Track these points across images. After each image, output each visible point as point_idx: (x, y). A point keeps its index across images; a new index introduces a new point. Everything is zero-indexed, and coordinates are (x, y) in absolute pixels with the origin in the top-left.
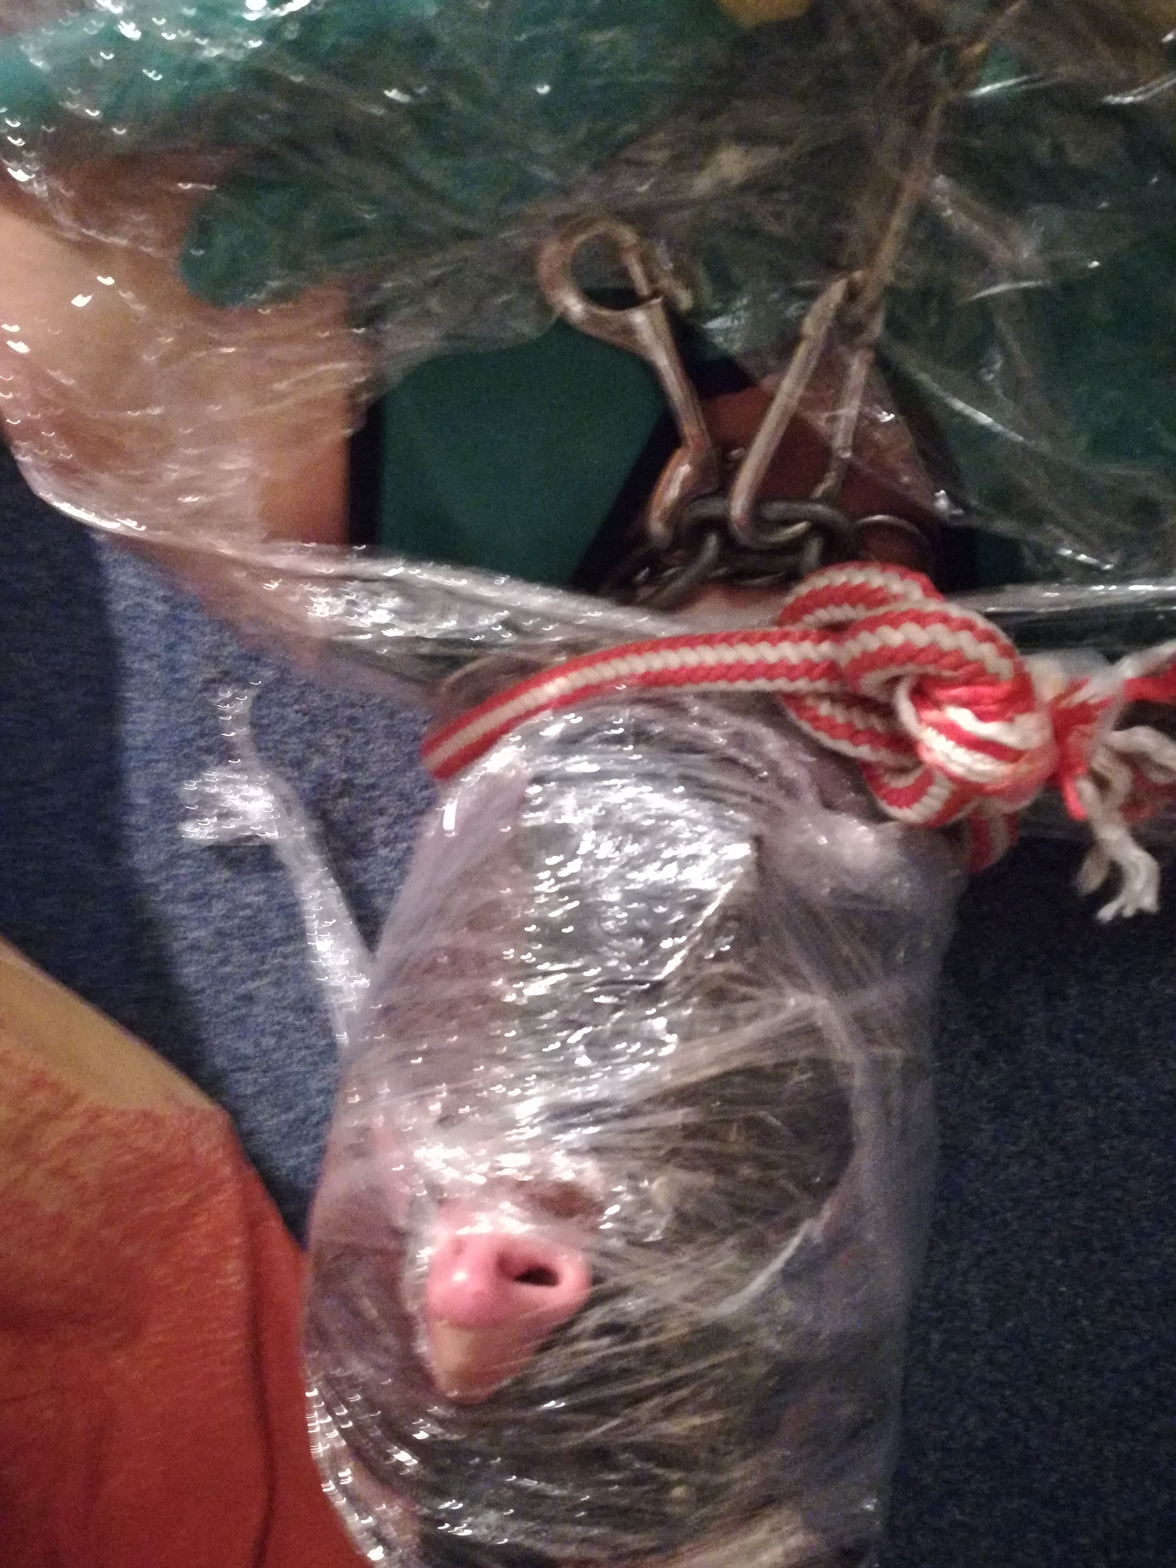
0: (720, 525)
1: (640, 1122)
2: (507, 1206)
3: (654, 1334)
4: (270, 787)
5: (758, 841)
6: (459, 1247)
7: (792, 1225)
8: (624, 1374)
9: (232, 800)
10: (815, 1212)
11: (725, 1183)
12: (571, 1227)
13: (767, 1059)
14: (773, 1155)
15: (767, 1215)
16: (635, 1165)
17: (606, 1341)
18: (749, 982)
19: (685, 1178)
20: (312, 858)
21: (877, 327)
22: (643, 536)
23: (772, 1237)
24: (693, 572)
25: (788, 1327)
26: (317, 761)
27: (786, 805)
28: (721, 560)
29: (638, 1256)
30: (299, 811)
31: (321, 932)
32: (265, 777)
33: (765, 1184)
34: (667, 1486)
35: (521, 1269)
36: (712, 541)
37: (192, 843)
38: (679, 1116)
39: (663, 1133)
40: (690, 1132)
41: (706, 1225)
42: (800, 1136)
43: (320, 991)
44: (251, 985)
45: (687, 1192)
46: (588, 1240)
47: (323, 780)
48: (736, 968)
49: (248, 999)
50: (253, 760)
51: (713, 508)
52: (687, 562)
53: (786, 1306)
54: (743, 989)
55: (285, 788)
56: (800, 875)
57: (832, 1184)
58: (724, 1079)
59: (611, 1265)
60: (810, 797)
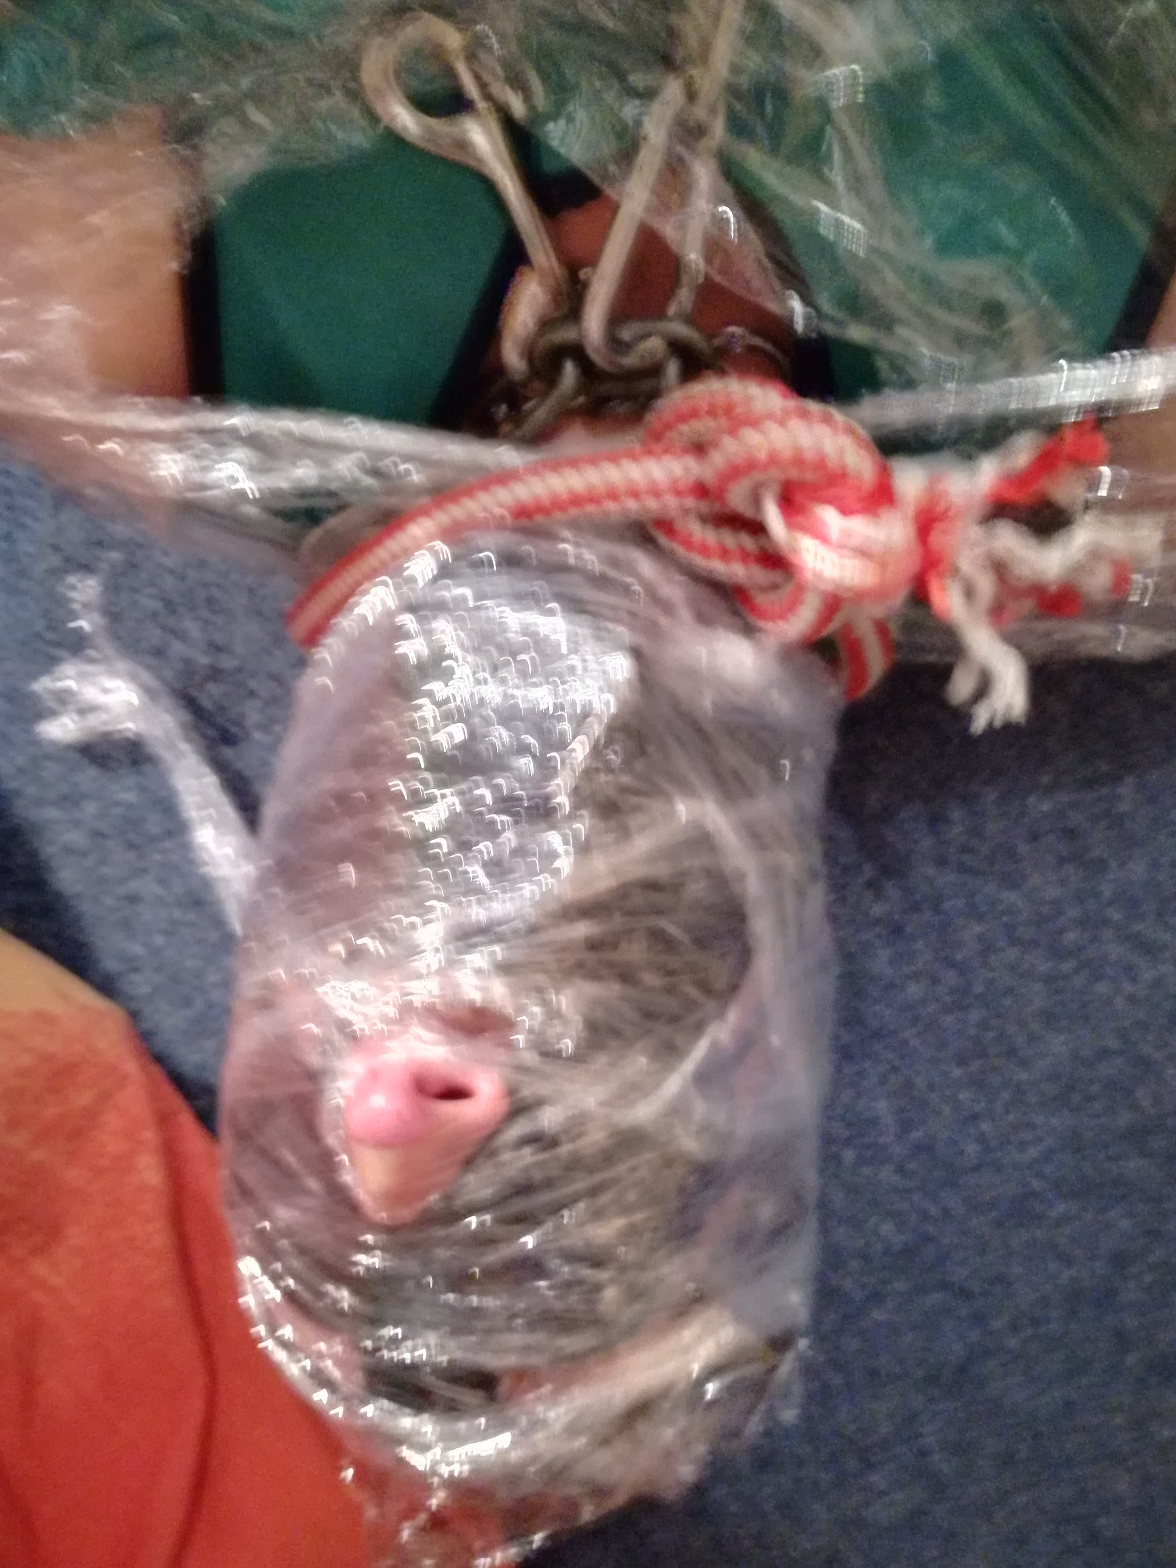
0: (577, 352)
1: (544, 937)
2: (417, 1030)
3: (573, 1140)
4: (133, 678)
5: (637, 653)
6: (374, 1076)
7: (699, 1028)
8: (549, 1184)
9: (91, 693)
10: (721, 1015)
11: (631, 992)
12: (485, 1046)
13: (662, 871)
14: (674, 962)
15: (674, 1019)
16: (540, 979)
17: (527, 1151)
18: (637, 792)
19: (591, 989)
20: (184, 747)
21: (719, 129)
22: (500, 369)
23: (679, 1039)
24: (552, 401)
25: (704, 1129)
26: (177, 648)
27: (663, 621)
28: (581, 389)
29: (550, 1067)
30: (166, 701)
31: (203, 821)
32: (122, 665)
33: (670, 990)
34: (598, 1288)
35: (436, 1088)
36: (569, 369)
37: (54, 743)
38: (582, 930)
39: (565, 948)
40: (593, 945)
41: (616, 1033)
42: (700, 943)
43: (206, 883)
44: (134, 885)
45: (596, 1003)
46: (502, 1055)
47: (188, 667)
48: (625, 779)
49: (133, 899)
50: (109, 649)
51: (566, 334)
52: (544, 395)
53: (700, 1108)
54: (634, 800)
55: (146, 677)
56: (682, 688)
57: (734, 988)
58: (623, 892)
59: (525, 1078)
60: (685, 615)
